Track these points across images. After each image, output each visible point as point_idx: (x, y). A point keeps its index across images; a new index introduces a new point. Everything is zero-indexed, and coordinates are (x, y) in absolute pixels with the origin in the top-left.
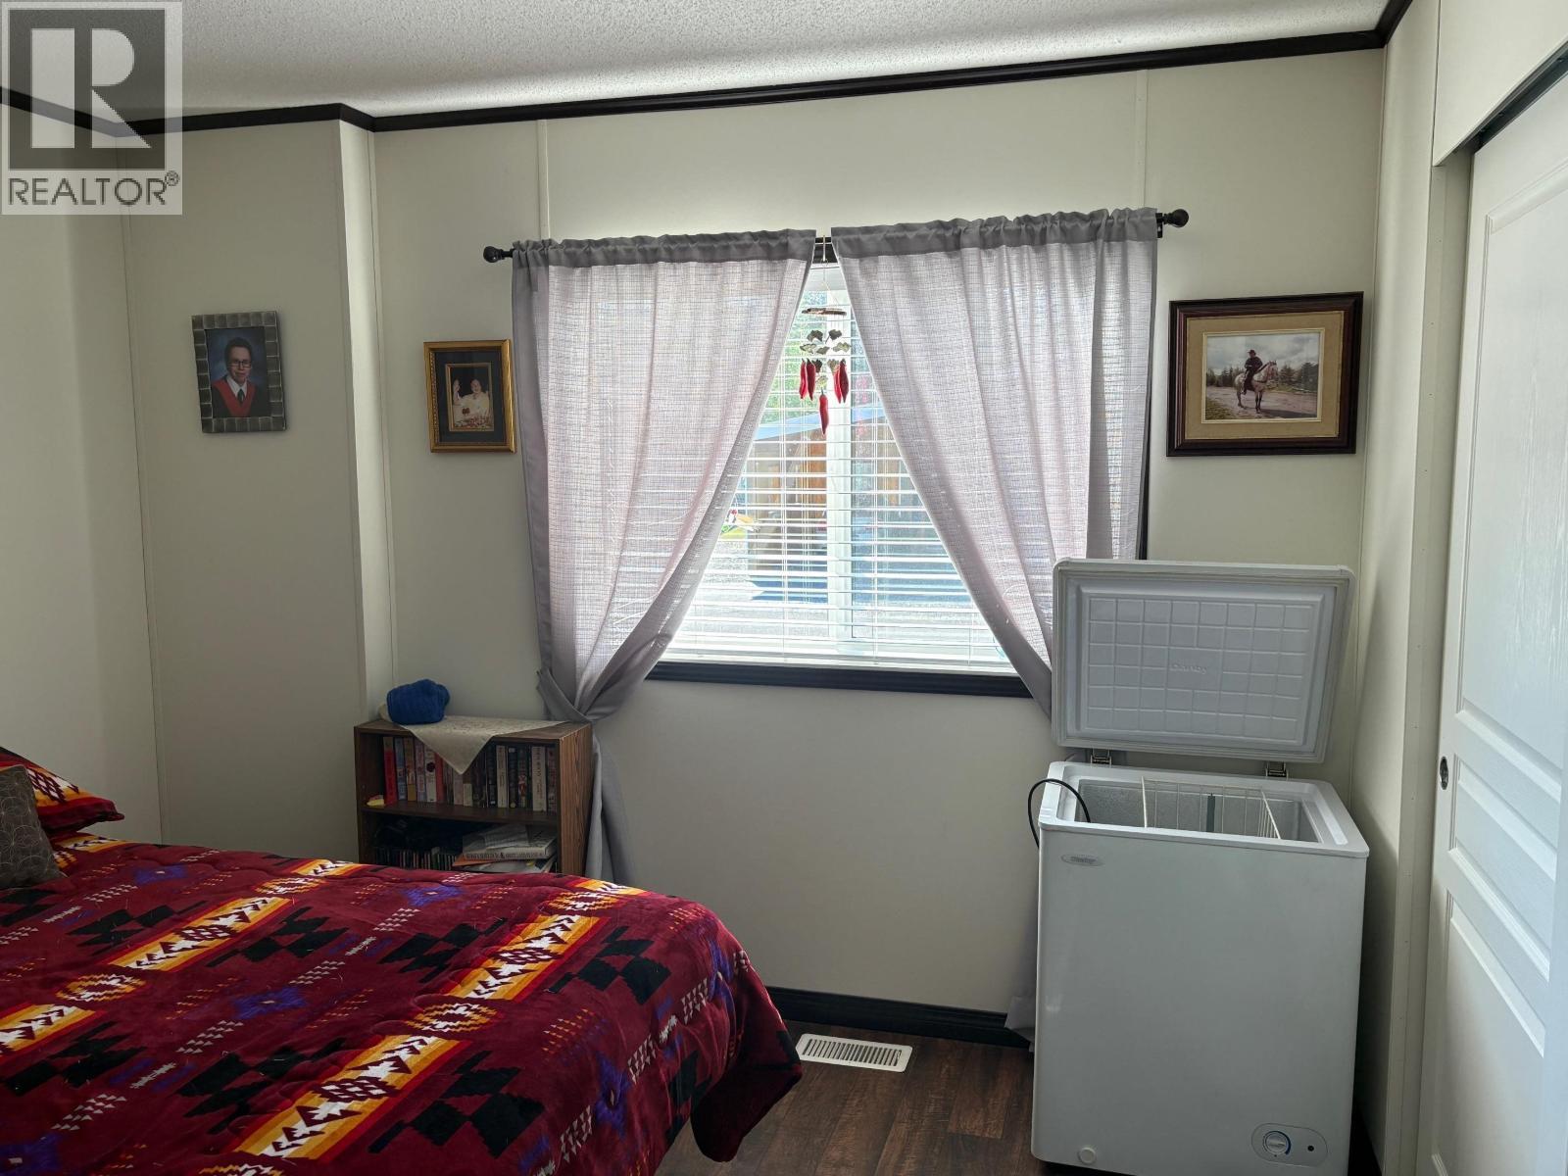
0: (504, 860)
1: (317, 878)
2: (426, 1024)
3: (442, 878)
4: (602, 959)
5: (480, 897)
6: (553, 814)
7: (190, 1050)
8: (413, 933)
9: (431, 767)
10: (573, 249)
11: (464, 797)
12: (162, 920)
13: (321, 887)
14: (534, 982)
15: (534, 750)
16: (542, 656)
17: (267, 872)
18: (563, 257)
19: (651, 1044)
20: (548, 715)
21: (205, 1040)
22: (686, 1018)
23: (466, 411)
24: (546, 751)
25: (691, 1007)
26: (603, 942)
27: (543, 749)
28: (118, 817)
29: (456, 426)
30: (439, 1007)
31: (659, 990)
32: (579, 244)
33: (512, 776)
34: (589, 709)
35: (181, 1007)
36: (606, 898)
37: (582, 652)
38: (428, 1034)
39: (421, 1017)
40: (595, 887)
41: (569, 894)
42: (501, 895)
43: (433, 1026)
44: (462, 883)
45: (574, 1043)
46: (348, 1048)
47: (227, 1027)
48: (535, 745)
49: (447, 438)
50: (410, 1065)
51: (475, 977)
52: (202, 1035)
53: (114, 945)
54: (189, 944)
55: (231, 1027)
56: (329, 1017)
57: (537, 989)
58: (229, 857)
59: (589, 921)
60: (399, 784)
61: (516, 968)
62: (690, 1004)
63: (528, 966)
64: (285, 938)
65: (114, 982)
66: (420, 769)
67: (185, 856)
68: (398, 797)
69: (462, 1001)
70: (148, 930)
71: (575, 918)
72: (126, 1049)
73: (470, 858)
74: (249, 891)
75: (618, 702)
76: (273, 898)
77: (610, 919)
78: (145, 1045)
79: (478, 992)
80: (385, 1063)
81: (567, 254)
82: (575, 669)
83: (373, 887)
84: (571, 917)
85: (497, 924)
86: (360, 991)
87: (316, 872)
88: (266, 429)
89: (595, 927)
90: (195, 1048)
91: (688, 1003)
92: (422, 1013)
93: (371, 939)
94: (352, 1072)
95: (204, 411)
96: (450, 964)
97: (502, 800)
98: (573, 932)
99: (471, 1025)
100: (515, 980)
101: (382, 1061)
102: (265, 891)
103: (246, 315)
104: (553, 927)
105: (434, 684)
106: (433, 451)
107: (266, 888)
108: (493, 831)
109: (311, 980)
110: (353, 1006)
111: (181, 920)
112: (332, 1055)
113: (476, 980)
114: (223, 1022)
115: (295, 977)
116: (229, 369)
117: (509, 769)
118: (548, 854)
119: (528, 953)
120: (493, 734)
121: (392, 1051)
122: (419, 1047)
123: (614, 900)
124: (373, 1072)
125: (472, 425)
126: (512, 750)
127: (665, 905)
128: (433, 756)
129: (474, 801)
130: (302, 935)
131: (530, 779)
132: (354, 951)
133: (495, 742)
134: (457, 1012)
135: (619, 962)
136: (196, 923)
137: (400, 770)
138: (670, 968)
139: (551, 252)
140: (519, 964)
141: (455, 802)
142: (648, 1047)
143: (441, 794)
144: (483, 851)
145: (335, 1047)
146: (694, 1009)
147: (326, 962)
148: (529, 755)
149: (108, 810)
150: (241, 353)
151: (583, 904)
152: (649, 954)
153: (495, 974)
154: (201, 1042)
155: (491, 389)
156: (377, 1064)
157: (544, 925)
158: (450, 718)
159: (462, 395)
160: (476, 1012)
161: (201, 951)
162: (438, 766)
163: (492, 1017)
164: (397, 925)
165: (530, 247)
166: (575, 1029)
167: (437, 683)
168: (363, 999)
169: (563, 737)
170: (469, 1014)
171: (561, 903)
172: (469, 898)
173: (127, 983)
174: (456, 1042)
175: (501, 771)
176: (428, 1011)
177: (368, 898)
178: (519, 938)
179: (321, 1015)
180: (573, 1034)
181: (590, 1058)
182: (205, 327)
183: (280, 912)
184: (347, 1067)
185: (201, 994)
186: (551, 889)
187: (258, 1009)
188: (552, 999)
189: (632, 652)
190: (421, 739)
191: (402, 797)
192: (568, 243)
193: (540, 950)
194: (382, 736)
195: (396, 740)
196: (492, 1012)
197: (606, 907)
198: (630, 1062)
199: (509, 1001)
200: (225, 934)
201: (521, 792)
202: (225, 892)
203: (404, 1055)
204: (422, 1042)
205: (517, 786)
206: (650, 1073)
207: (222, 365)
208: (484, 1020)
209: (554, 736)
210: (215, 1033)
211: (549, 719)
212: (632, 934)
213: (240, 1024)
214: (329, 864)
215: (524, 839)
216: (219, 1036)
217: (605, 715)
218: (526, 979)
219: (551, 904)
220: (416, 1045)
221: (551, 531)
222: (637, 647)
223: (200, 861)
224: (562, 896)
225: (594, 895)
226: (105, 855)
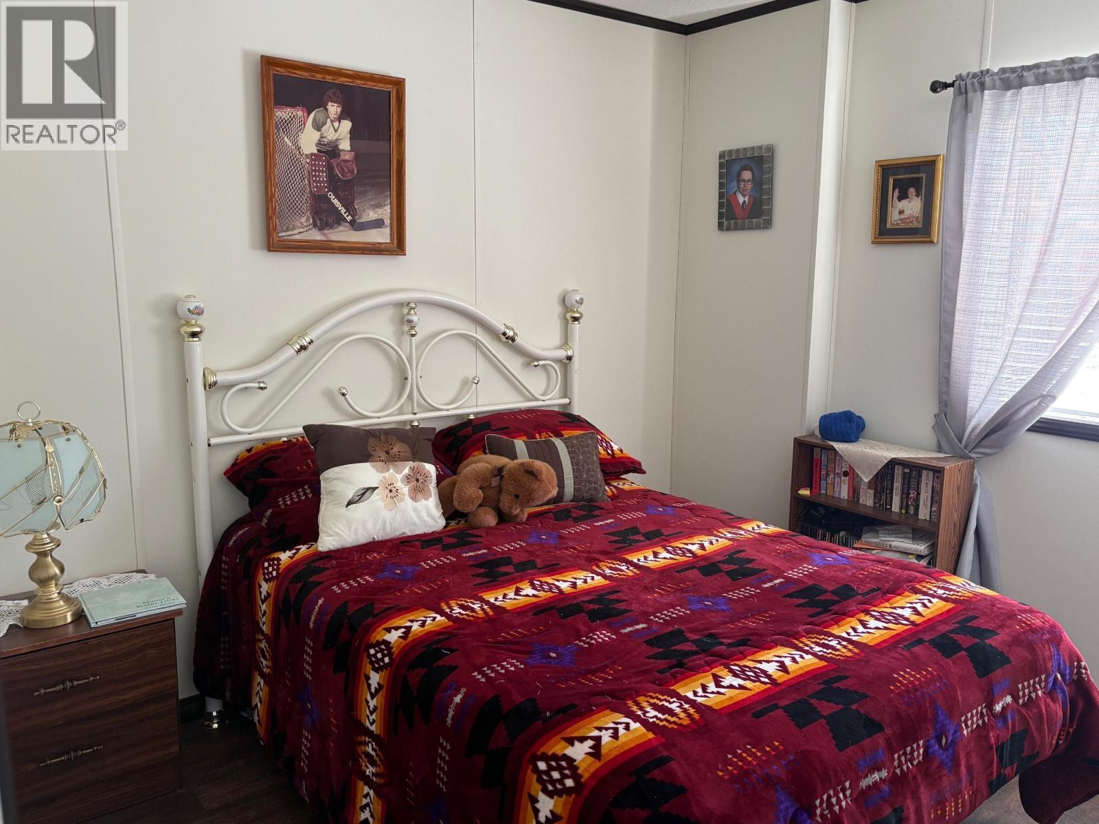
0: (891, 549)
1: (754, 533)
2: (807, 645)
3: (839, 550)
4: (950, 635)
5: (862, 569)
6: (934, 523)
7: (657, 619)
8: (810, 583)
9: (846, 474)
10: (1007, 75)
11: (867, 499)
12: (656, 537)
13: (755, 539)
14: (893, 637)
15: (924, 473)
16: (940, 403)
17: (723, 523)
18: (998, 83)
19: (984, 711)
20: (940, 449)
21: (666, 616)
22: (1021, 701)
23: (901, 212)
24: (934, 475)
25: (1027, 693)
26: (954, 623)
27: (931, 473)
28: (643, 472)
29: (892, 224)
30: (818, 636)
31: (999, 672)
32: (1013, 70)
33: (906, 491)
34: (973, 449)
35: (657, 592)
36: (963, 592)
37: (973, 404)
38: (807, 652)
39: (804, 640)
40: (956, 582)
41: (933, 582)
42: (879, 571)
43: (811, 648)
44: (851, 557)
45: (917, 690)
46: (752, 646)
47: (680, 611)
48: (925, 469)
49: (885, 233)
50: (790, 670)
51: (848, 623)
52: (666, 612)
53: (628, 546)
54: (668, 556)
55: (683, 612)
56: (742, 623)
57: (893, 643)
58: (701, 508)
59: (945, 606)
60: (822, 482)
61: (880, 625)
62: (1027, 691)
63: (890, 625)
64: (726, 566)
65: (624, 568)
66: (838, 474)
67: (676, 503)
68: (820, 491)
69: (836, 637)
70: (648, 542)
71: (935, 600)
72: (623, 608)
73: (867, 543)
74: (709, 531)
75: (1000, 446)
76: (723, 539)
77: (963, 608)
78: (633, 609)
79: (848, 634)
80: (774, 663)
81: (1002, 80)
82: (965, 416)
83: (789, 546)
84: (932, 599)
85: (873, 590)
86: (766, 612)
87: (753, 528)
88: (758, 227)
89: (949, 611)
90: (660, 618)
91: (1024, 689)
92: (806, 637)
93: (781, 580)
94: (751, 662)
95: (721, 216)
96: (832, 610)
97: (896, 507)
98: (931, 610)
99: (838, 655)
100: (878, 633)
101: (772, 661)
102: (719, 534)
103: (753, 148)
104: (916, 603)
105: (855, 414)
106: (873, 243)
107: (720, 532)
108: (887, 527)
109: (736, 596)
110: (760, 620)
111: (666, 540)
112: (741, 648)
113: (849, 625)
114: (678, 608)
115: (727, 592)
116: (739, 187)
117: (903, 484)
118: (926, 552)
119: (893, 617)
120: (894, 456)
121: (780, 657)
122: (799, 659)
123: (970, 595)
124: (764, 666)
125: (904, 223)
126: (907, 470)
127: (1015, 609)
128: (848, 466)
129: (874, 503)
130: (737, 567)
131: (919, 494)
132: (768, 585)
133: (893, 463)
134: (831, 643)
135: (966, 641)
136: (675, 544)
137: (823, 472)
138: (1010, 656)
139: (988, 79)
140: (883, 622)
141: (861, 502)
142: (982, 712)
143: (851, 495)
144: (877, 540)
145: (743, 643)
146: (1030, 697)
147: (748, 588)
148: (920, 476)
149: (637, 466)
150: (747, 175)
151: (943, 591)
152: (994, 641)
153: (864, 625)
154: (663, 616)
155: (923, 195)
156: (768, 662)
157: (908, 600)
158: (863, 441)
159: (900, 199)
160: (845, 647)
161: (675, 561)
162: (850, 473)
163: (855, 654)
164: (801, 575)
165: (970, 77)
166: (919, 680)
167: (857, 414)
168: (767, 617)
169: (948, 466)
170: (838, 647)
171: (925, 587)
172: (855, 568)
173: (631, 570)
174: (824, 663)
175: (897, 485)
176: (809, 637)
177: (785, 553)
178: (887, 604)
179: (739, 620)
180: (917, 683)
181: (928, 705)
182: (726, 159)
183: (726, 548)
184: (748, 658)
185: (669, 587)
186: (919, 575)
187: (701, 606)
188: (904, 652)
189: (1016, 407)
190: (840, 452)
191: (823, 492)
192: (1003, 70)
193: (902, 616)
194: (814, 446)
195: (823, 451)
196: (856, 650)
197: (962, 598)
198: (963, 718)
199: (870, 646)
200: (690, 555)
201: (911, 503)
202: (694, 529)
203: (788, 662)
204: (802, 657)
205: (908, 497)
206: (981, 732)
207: (735, 183)
208: (849, 654)
209: (941, 464)
210: (673, 613)
211: (939, 451)
212: (981, 623)
213: (688, 612)
214: (763, 525)
215: (909, 538)
216: (675, 616)
217: (987, 455)
218: (886, 635)
219: (917, 586)
220: (797, 658)
221: (958, 306)
222: (1022, 403)
223: (683, 507)
224: (927, 582)
225: (954, 587)
226: (632, 493)
